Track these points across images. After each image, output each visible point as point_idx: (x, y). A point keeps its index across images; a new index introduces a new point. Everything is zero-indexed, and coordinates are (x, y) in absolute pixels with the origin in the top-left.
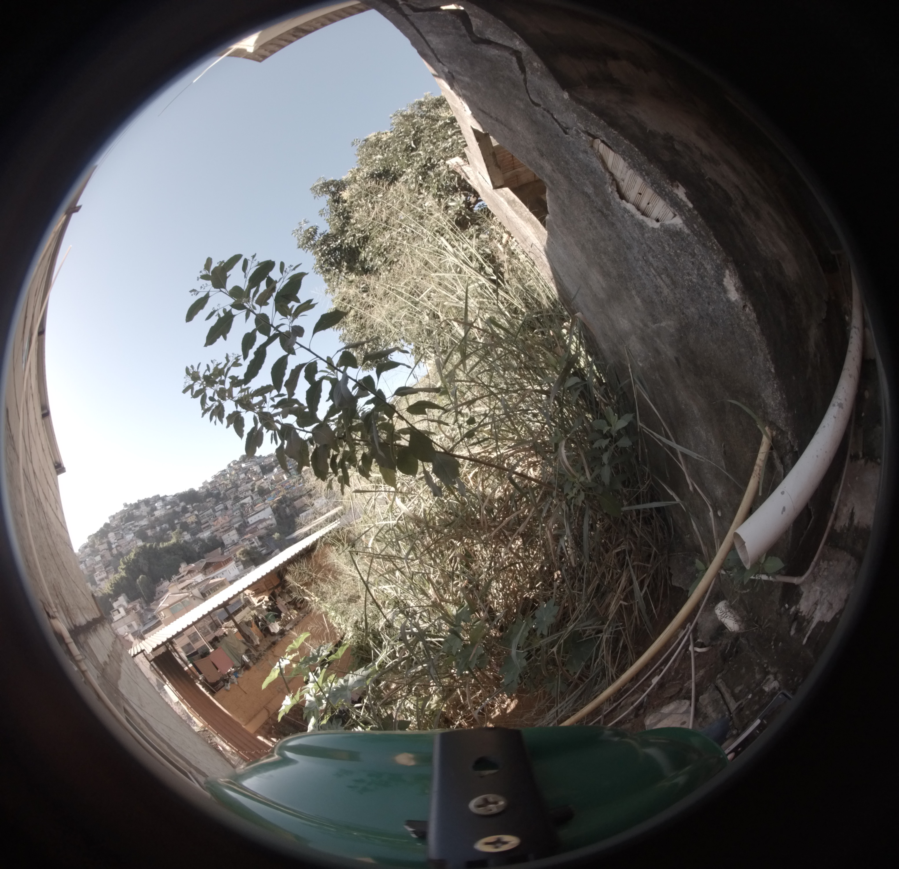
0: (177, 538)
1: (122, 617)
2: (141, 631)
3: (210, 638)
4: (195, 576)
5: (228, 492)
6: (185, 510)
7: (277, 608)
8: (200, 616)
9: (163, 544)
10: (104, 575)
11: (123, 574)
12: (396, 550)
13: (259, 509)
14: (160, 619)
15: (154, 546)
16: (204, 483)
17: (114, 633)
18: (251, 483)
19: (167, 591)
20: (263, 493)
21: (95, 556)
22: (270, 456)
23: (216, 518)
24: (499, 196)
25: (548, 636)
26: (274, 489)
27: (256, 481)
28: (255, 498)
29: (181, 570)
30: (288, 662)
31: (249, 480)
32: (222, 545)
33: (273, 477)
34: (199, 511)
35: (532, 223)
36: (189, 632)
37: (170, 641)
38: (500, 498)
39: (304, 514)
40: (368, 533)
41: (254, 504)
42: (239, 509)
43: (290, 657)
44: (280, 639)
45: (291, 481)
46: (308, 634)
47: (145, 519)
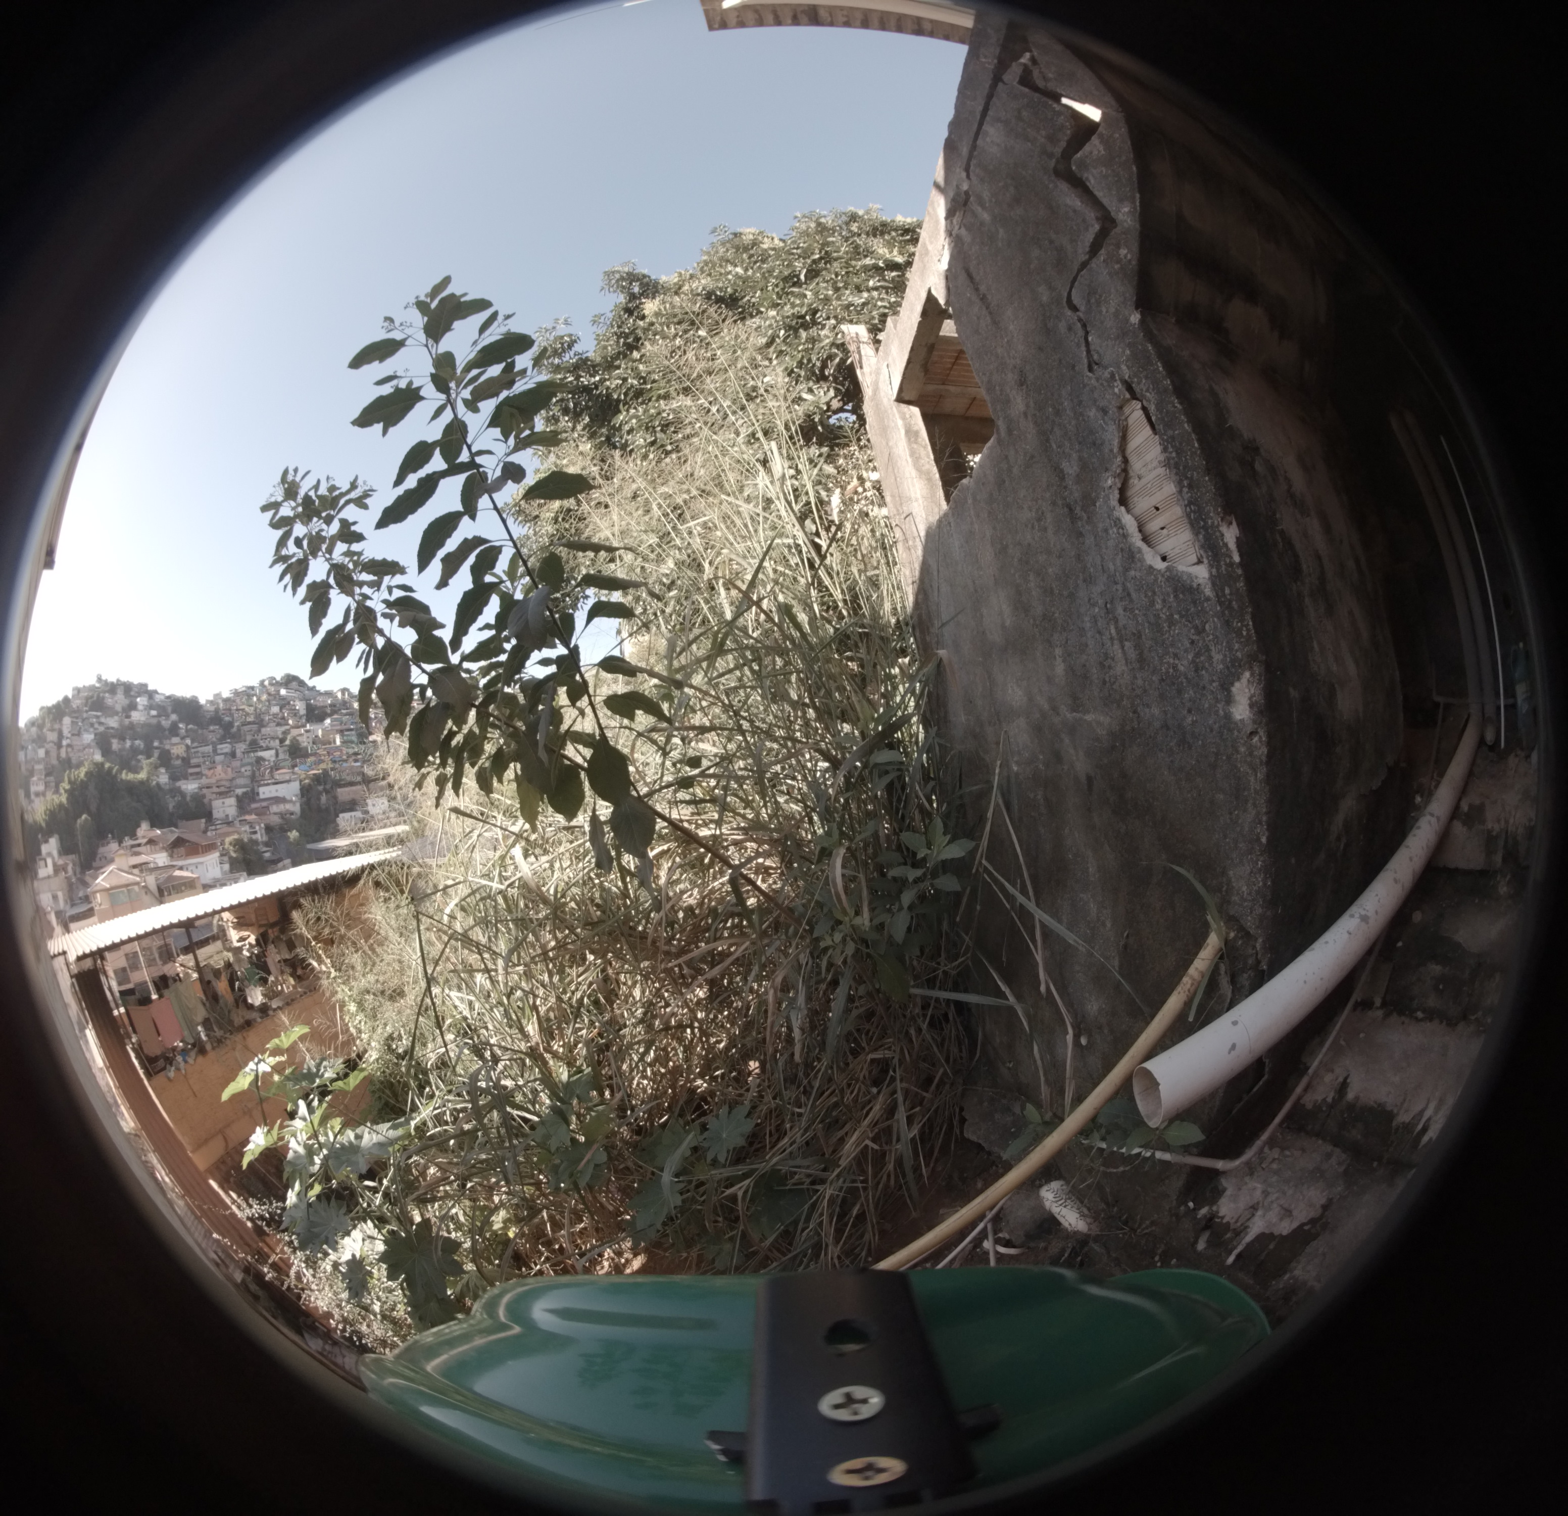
0: (149, 773)
1: (49, 877)
2: (68, 914)
3: (157, 974)
4: (156, 852)
5: (246, 728)
6: (174, 730)
7: (265, 962)
8: (149, 929)
9: (127, 774)
10: (41, 788)
11: (64, 799)
12: (489, 938)
13: (281, 778)
14: (93, 905)
15: (114, 771)
16: (216, 696)
17: (35, 901)
18: (284, 728)
19: (112, 861)
20: (296, 752)
21: (40, 747)
22: (329, 694)
23: (213, 765)
24: (897, 416)
25: (724, 1166)
26: (315, 754)
27: (293, 727)
28: (281, 756)
29: (140, 833)
30: (269, 1069)
31: (282, 721)
32: (208, 815)
33: (320, 733)
34: (193, 741)
35: (929, 480)
36: (127, 948)
37: (99, 954)
38: (689, 910)
39: (346, 815)
40: (449, 890)
41: (276, 767)
42: (252, 764)
43: (272, 1061)
44: (259, 1020)
45: (345, 750)
46: (306, 1030)
47: (116, 718)
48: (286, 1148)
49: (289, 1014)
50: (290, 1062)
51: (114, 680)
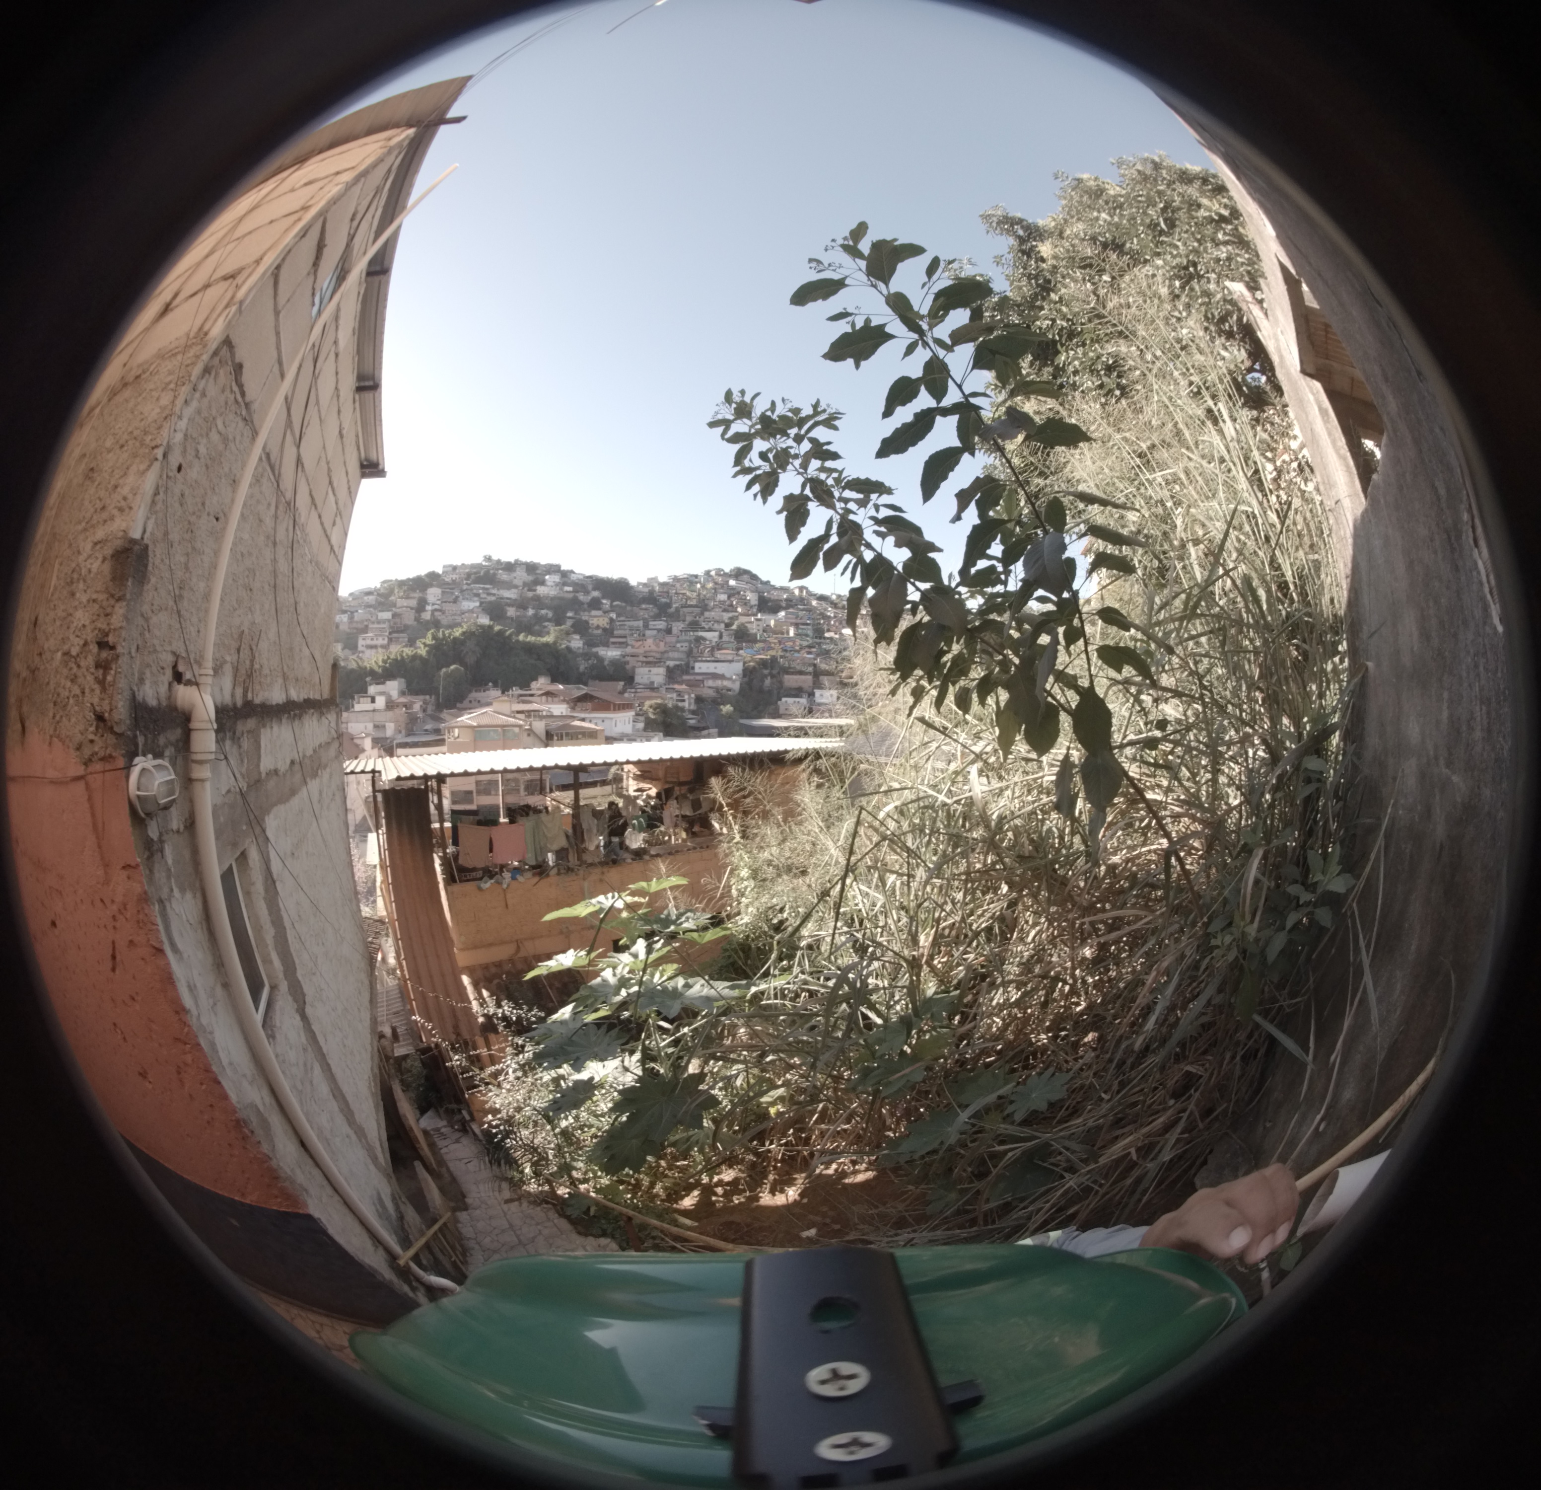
0: (557, 637)
1: (374, 711)
2: (395, 742)
3: (515, 801)
4: (553, 702)
5: (686, 610)
6: (595, 604)
7: (660, 814)
8: (521, 766)
9: (526, 636)
10: (379, 642)
11: (422, 651)
13: (722, 658)
14: (445, 737)
15: (508, 633)
16: (650, 580)
17: (338, 729)
18: (731, 615)
19: (488, 704)
20: (743, 636)
21: (381, 611)
22: (785, 590)
23: (642, 637)
26: (764, 641)
27: (742, 615)
28: (725, 638)
29: (534, 685)
31: (731, 608)
32: (629, 680)
33: (772, 623)
34: (618, 615)
36: (484, 778)
37: (440, 778)
39: (790, 700)
41: (719, 647)
42: (690, 642)
43: (629, 899)
44: (629, 861)
45: (798, 642)
46: (683, 881)
47: (514, 591)
48: (597, 974)
49: (670, 863)
50: (649, 905)
51: (512, 561)
